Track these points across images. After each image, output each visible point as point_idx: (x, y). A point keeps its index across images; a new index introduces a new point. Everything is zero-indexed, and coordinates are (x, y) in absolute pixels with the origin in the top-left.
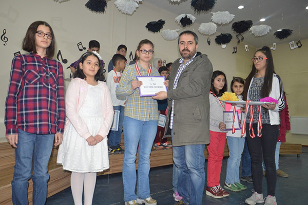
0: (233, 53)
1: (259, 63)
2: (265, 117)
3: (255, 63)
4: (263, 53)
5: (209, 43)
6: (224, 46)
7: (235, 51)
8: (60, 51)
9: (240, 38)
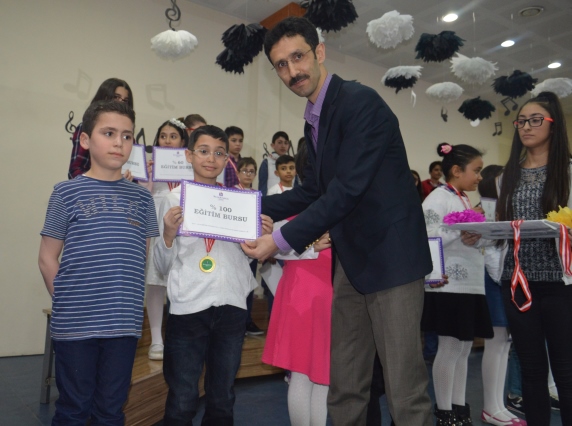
0: (494, 135)
1: (532, 133)
2: (552, 265)
3: (522, 133)
4: (544, 106)
5: (445, 117)
6: (477, 123)
7: (499, 130)
8: (142, 130)
9: (510, 105)
